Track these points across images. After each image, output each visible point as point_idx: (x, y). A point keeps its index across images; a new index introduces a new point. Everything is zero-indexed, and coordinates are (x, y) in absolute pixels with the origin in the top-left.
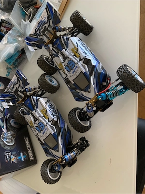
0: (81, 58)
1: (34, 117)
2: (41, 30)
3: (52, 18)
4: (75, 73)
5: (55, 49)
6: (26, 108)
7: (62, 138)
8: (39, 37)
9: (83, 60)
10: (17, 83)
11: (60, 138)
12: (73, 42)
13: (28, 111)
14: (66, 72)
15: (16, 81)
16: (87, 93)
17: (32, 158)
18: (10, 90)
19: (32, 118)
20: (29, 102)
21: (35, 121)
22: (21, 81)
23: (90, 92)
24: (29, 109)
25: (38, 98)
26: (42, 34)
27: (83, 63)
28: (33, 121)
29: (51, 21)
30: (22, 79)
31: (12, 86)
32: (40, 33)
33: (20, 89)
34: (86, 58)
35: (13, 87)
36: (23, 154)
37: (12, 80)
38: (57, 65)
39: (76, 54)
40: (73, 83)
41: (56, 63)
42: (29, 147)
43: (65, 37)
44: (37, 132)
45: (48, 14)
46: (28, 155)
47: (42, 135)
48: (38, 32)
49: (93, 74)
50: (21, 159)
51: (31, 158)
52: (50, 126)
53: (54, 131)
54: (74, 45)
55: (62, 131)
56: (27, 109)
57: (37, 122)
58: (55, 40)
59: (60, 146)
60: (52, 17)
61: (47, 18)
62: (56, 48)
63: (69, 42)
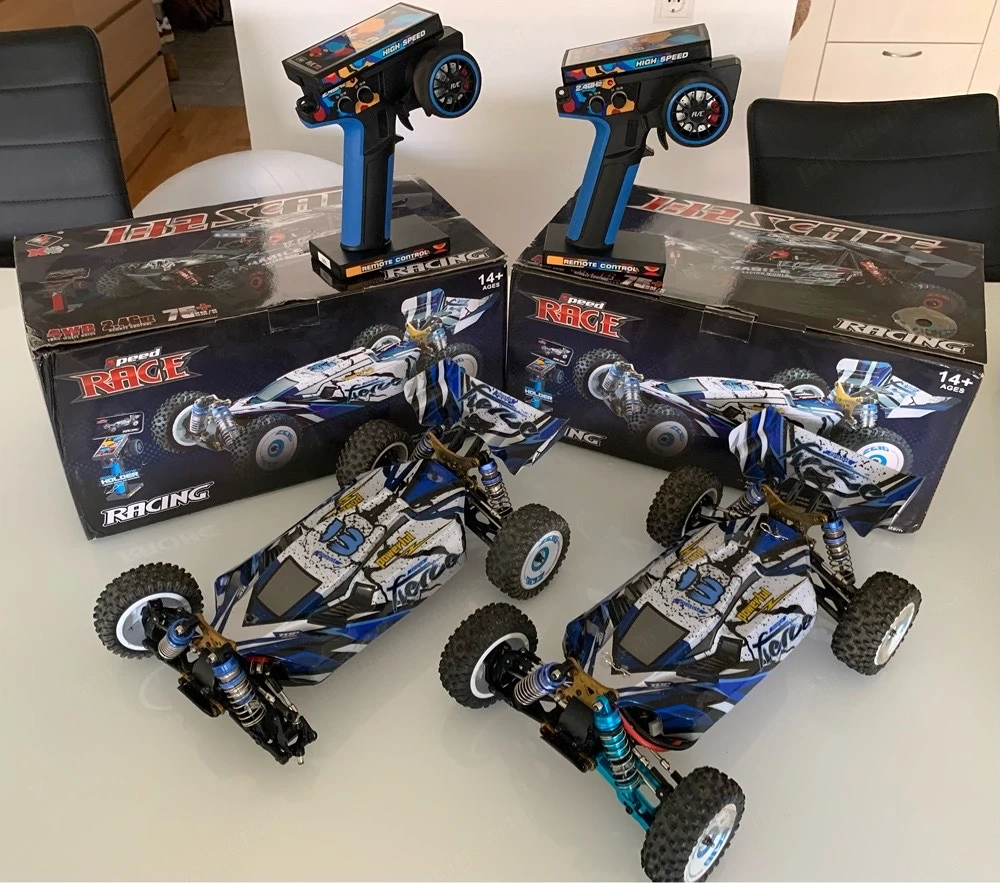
0: (738, 629)
1: (381, 508)
2: (816, 467)
3: (870, 504)
4: (677, 607)
5: (753, 525)
6: (414, 470)
7: (302, 633)
8: (789, 460)
9: (733, 636)
10: (512, 425)
11: (302, 624)
12: (795, 593)
13: (400, 483)
14: (675, 575)
15: (519, 419)
16: (609, 662)
17: (111, 517)
18: (480, 396)
19: (378, 500)
20: (440, 480)
21: (365, 514)
22: (521, 437)
23: (614, 672)
24: (411, 486)
25: (462, 516)
26: (803, 469)
27: (722, 638)
28: (364, 506)
29: (860, 499)
30: (531, 441)
31: (495, 405)
32: (807, 461)
33: (488, 438)
34: (741, 646)
35: (492, 411)
36: (130, 482)
37: (520, 405)
38: (694, 539)
39: (749, 609)
40: (639, 605)
41: (700, 535)
42: (164, 506)
43: (805, 560)
44: (322, 527)
45: (882, 484)
46: (126, 502)
47: (312, 549)
48: (807, 455)
49: (688, 680)
50: (109, 473)
51: (111, 514)
52: (350, 578)
53: (332, 597)
54: (782, 597)
55: (334, 631)
56: (409, 477)
57: (363, 522)
58: (790, 523)
59: (268, 631)
60: (876, 503)
61: (864, 482)
62: (758, 531)
63: (793, 578)
